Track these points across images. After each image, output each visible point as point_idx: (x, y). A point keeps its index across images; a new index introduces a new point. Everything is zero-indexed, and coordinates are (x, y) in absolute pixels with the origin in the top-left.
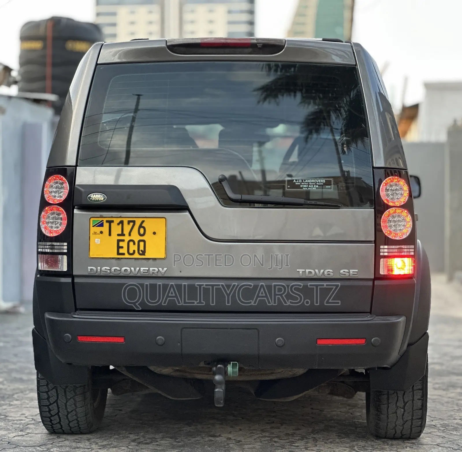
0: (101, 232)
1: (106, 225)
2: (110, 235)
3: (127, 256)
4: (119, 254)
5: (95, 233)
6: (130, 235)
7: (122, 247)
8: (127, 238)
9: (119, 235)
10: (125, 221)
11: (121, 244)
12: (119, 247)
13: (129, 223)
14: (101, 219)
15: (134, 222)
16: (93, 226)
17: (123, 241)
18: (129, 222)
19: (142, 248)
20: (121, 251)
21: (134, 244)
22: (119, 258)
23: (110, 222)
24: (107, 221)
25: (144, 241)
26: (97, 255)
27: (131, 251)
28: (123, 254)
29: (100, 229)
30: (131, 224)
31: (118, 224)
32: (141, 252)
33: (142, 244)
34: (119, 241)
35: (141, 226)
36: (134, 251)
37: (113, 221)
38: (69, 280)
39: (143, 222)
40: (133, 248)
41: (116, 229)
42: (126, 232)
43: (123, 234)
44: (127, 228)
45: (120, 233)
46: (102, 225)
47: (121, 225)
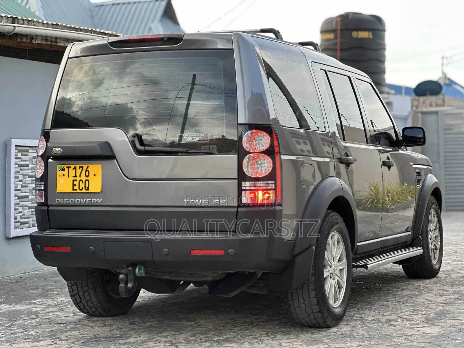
0: (64, 175)
1: (66, 170)
2: (68, 176)
3: (78, 191)
4: (73, 190)
5: (60, 176)
6: (80, 176)
7: (75, 185)
8: (78, 179)
9: (74, 177)
10: (78, 166)
11: (75, 183)
12: (74, 185)
13: (79, 169)
14: (63, 166)
15: (82, 167)
16: (59, 171)
17: (76, 180)
18: (80, 167)
19: (87, 185)
20: (75, 187)
21: (83, 183)
22: (73, 193)
23: (69, 168)
24: (67, 167)
25: (88, 180)
26: (61, 191)
27: (81, 188)
28: (76, 190)
29: (63, 172)
30: (81, 169)
31: (73, 169)
32: (86, 188)
33: (87, 182)
34: (74, 181)
35: (86, 170)
36: (83, 188)
37: (70, 167)
38: (46, 208)
39: (88, 167)
40: (82, 185)
41: (72, 172)
42: (78, 175)
43: (76, 176)
44: (79, 171)
45: (74, 175)
46: (64, 170)
47: (75, 169)
